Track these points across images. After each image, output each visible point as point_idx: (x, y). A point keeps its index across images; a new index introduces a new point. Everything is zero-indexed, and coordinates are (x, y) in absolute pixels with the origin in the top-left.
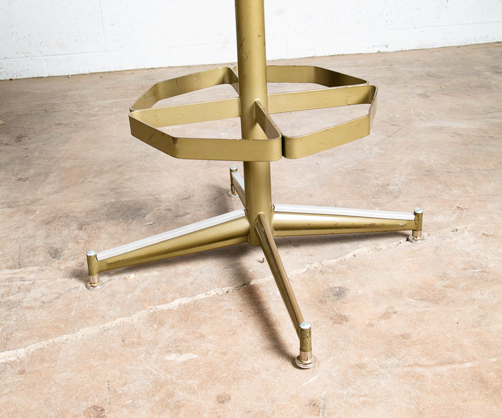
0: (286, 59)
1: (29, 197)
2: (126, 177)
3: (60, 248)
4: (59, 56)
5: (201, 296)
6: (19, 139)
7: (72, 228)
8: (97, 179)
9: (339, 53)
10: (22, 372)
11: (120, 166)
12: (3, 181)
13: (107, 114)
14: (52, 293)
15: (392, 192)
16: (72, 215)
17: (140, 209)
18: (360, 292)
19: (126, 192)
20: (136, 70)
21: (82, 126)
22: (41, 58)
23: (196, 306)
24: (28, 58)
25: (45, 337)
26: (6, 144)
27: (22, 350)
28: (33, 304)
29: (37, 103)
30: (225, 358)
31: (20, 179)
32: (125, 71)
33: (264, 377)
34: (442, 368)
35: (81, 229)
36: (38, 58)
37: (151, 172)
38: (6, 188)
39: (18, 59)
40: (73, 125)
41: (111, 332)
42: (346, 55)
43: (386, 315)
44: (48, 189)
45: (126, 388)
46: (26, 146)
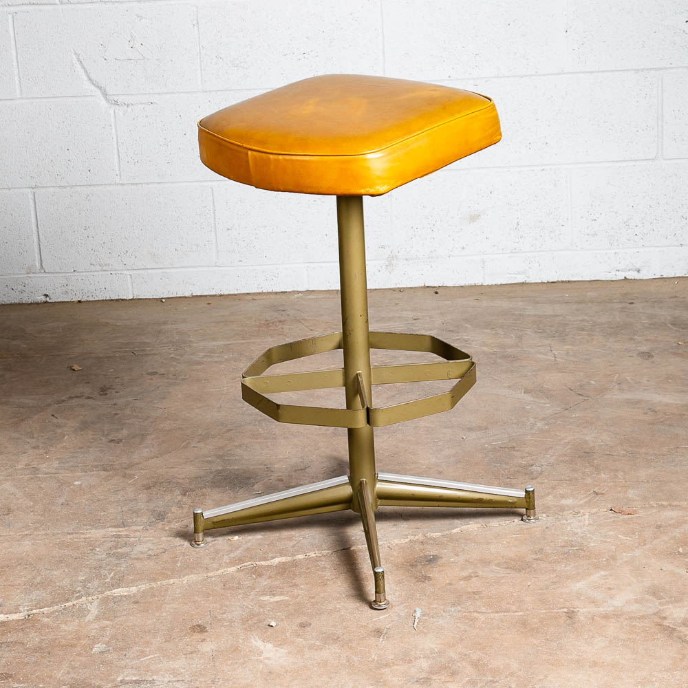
0: (482, 285)
1: (125, 460)
2: (236, 444)
3: (164, 512)
4: (149, 271)
5: (301, 557)
6: (104, 391)
7: (175, 493)
8: (202, 445)
9: (564, 279)
10: (136, 602)
11: (229, 430)
12: (92, 442)
13: (216, 362)
14: (158, 549)
15: (532, 473)
16: (174, 481)
17: (249, 478)
18: (452, 560)
19: (235, 459)
20: (259, 293)
21: (183, 377)
22: (125, 272)
23: (295, 564)
24: (107, 273)
25: (155, 580)
26: (89, 398)
27: (134, 588)
28: (141, 556)
29: (121, 341)
30: (312, 601)
31: (112, 441)
32: (244, 294)
33: (343, 613)
34: (496, 615)
35: (185, 495)
36: (119, 272)
37: (265, 439)
38: (98, 449)
39: (92, 273)
40: (171, 376)
41: (213, 579)
42: (575, 281)
43: (468, 578)
44: (145, 452)
45: (224, 616)
46: (115, 401)
